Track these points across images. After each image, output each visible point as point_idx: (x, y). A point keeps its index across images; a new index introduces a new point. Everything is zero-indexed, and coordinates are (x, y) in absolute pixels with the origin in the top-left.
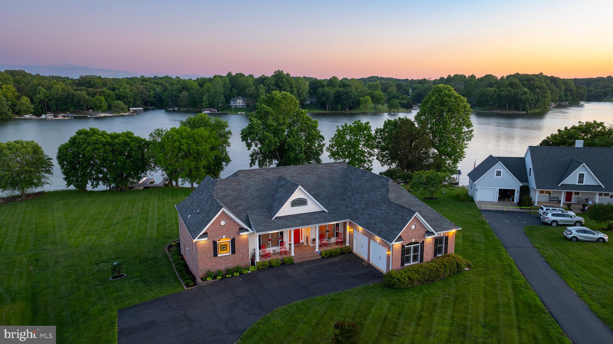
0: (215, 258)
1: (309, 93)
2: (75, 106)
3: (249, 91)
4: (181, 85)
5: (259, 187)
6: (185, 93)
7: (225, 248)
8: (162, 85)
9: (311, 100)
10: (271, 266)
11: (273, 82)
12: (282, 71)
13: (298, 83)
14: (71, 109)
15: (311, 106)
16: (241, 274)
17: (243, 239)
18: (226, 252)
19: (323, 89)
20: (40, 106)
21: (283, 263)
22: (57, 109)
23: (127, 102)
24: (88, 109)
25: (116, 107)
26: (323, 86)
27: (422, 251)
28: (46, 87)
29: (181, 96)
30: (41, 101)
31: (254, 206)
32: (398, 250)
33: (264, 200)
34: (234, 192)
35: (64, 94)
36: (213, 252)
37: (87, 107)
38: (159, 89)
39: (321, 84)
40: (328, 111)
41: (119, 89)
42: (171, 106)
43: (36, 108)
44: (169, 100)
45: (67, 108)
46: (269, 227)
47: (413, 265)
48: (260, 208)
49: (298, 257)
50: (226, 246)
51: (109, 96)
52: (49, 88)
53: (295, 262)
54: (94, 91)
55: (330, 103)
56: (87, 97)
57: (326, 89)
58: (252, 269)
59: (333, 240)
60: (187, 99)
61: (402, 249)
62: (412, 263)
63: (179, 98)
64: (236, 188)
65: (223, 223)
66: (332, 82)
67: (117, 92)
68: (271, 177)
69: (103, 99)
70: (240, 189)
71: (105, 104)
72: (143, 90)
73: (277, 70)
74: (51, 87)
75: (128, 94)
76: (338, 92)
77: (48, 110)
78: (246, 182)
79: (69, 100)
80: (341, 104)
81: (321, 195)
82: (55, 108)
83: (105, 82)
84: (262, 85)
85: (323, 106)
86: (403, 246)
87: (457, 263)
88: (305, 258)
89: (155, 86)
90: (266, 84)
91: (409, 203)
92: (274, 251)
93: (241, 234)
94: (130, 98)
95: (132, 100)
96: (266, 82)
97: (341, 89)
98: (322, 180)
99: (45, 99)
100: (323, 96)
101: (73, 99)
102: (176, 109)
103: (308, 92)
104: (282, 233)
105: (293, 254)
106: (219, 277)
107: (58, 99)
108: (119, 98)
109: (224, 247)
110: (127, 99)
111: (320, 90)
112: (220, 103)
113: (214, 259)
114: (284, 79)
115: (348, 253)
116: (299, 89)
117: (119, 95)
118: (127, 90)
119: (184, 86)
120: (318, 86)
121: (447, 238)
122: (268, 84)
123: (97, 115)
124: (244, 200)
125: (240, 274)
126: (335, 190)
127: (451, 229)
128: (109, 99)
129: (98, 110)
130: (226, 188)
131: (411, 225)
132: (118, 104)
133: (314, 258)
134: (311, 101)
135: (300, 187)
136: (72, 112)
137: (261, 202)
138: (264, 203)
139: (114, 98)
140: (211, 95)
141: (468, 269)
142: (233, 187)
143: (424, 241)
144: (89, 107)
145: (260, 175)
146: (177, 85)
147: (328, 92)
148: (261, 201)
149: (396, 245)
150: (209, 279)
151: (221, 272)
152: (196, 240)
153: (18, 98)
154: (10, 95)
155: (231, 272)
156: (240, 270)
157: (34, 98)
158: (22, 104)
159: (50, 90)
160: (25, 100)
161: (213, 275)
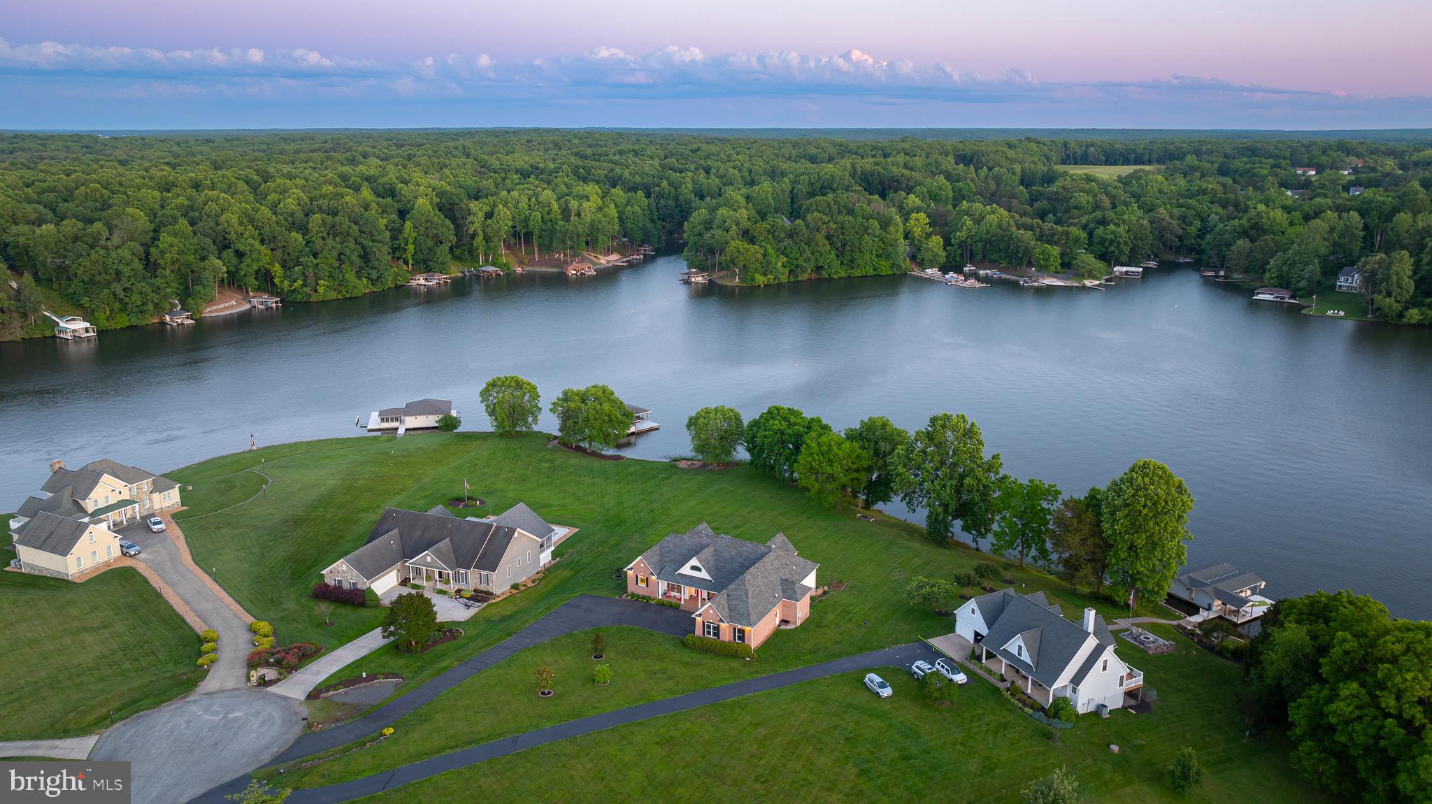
2: (1011, 257)
6: (1244, 243)
10: (664, 605)
14: (1001, 263)
16: (645, 602)
17: (654, 581)
18: (644, 585)
21: (672, 606)
24: (1030, 264)
25: (1078, 267)
27: (719, 632)
28: (977, 216)
29: (1233, 247)
30: (963, 242)
32: (700, 623)
33: (685, 558)
36: (636, 582)
42: (1215, 268)
45: (996, 261)
46: (667, 578)
47: (712, 639)
48: (678, 563)
50: (644, 581)
51: (1076, 241)
53: (680, 608)
58: (654, 601)
60: (1247, 257)
61: (703, 623)
63: (1230, 252)
65: (642, 565)
69: (1055, 250)
71: (1054, 262)
75: (1120, 237)
79: (1002, 246)
87: (737, 650)
91: (738, 596)
93: (652, 577)
94: (1126, 243)
95: (1126, 249)
99: (969, 239)
101: (1010, 244)
102: (1221, 275)
105: (682, 602)
106: (633, 599)
107: (987, 242)
108: (1097, 246)
109: (642, 581)
110: (1118, 246)
112: (1304, 279)
113: (636, 586)
117: (1102, 238)
118: (1122, 230)
129: (1043, 270)
132: (1084, 260)
136: (1005, 269)
140: (1289, 259)
141: (748, 659)
142: (676, 541)
143: (720, 625)
149: (698, 619)
150: (629, 597)
151: (638, 595)
152: (625, 570)
153: (929, 235)
154: (917, 231)
155: (644, 597)
156: (648, 598)
157: (951, 236)
158: (928, 250)
159: (979, 224)
160: (936, 242)
161: (633, 595)
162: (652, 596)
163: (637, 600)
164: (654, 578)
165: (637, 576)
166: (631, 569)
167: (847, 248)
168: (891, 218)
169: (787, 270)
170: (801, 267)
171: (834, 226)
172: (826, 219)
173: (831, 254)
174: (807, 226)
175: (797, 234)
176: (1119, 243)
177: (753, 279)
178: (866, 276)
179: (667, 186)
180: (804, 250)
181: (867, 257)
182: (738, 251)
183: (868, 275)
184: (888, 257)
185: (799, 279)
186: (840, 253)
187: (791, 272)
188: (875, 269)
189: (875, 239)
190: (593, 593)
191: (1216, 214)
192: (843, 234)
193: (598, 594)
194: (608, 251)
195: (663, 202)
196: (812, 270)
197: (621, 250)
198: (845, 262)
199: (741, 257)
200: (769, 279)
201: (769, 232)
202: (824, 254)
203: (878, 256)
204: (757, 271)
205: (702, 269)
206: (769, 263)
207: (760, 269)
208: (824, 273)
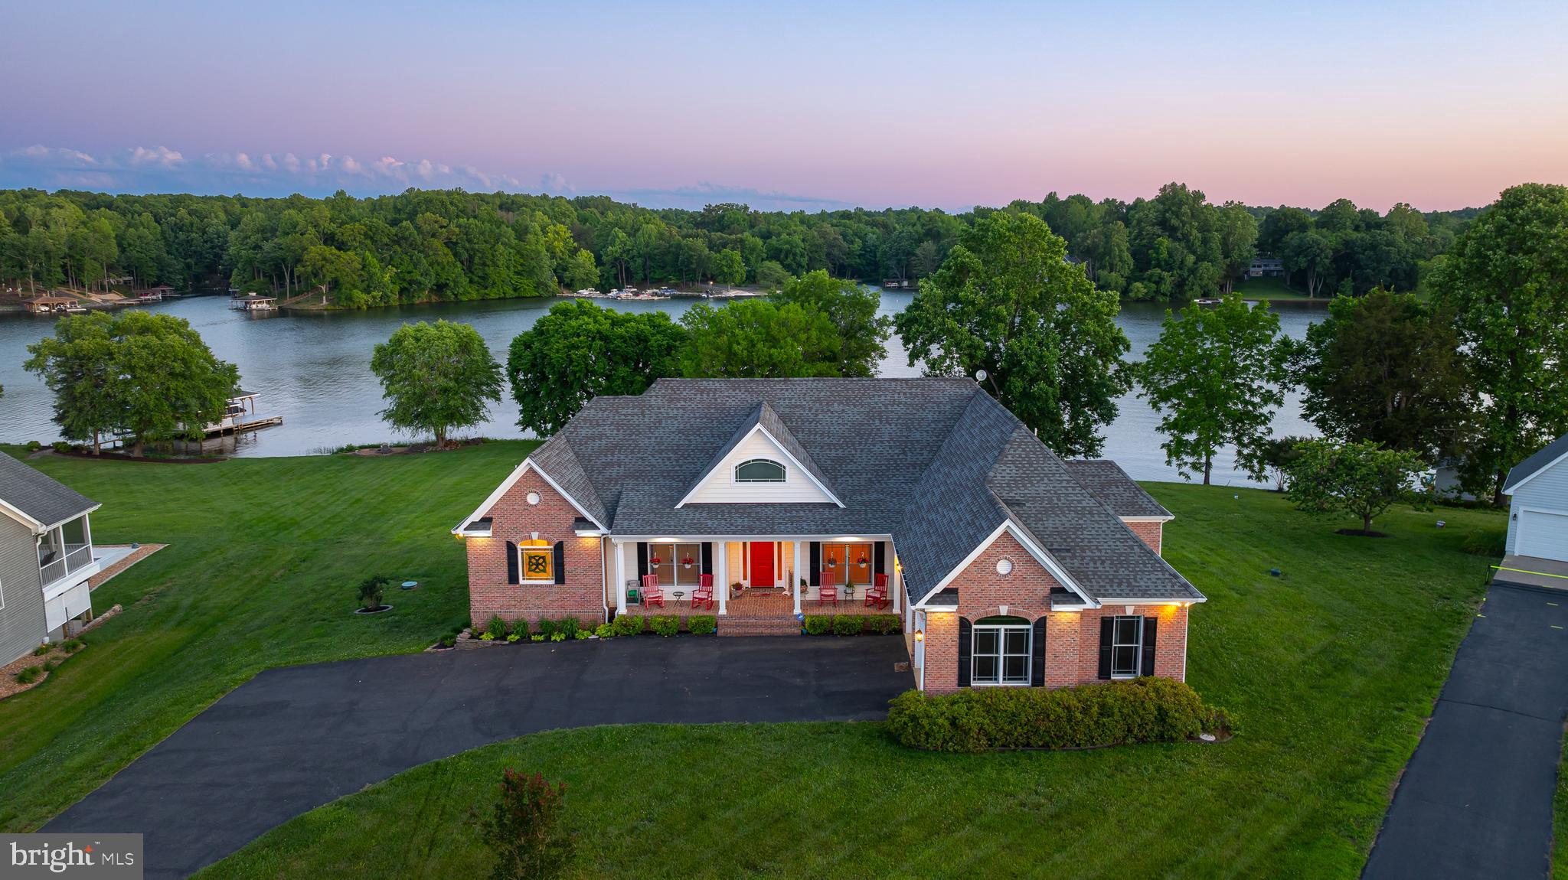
0: (512, 586)
1: (1260, 245)
2: (680, 271)
3: (1085, 238)
4: (923, 225)
5: (688, 425)
6: (929, 245)
7: (541, 564)
8: (885, 226)
9: (1265, 266)
10: (647, 633)
11: (1152, 215)
12: (1184, 184)
13: (1228, 218)
14: (671, 279)
15: (1268, 282)
16: (571, 637)
17: (586, 549)
18: (544, 575)
19: (1302, 235)
20: (614, 271)
21: (684, 632)
22: (645, 279)
23: (794, 266)
24: (705, 279)
25: (765, 276)
26: (1303, 227)
27: (1040, 652)
28: (628, 229)
29: (918, 251)
30: (616, 259)
31: (650, 472)
32: (946, 632)
33: (685, 458)
34: (618, 430)
35: (660, 245)
36: (506, 571)
37: (704, 275)
38: (873, 235)
39: (1298, 220)
40: (1311, 298)
41: (779, 235)
42: (895, 278)
43: (606, 275)
44: (892, 263)
45: (664, 277)
46: (654, 525)
47: (1007, 689)
48: (664, 477)
49: (733, 621)
50: (544, 561)
51: (753, 250)
52: (633, 232)
53: (721, 632)
54: (722, 238)
55: (1319, 275)
56: (707, 251)
57: (1312, 234)
58: (601, 630)
59: (861, 592)
60: (934, 261)
61: (961, 631)
62: (1001, 683)
63: (913, 258)
64: (629, 420)
65: (532, 499)
66: (1336, 215)
67: (773, 241)
68: (733, 403)
69: (737, 255)
70: (638, 425)
71: (741, 270)
72: (835, 239)
73: (1169, 183)
74: (638, 230)
75: (797, 246)
76: (1346, 243)
77: (627, 281)
78: (662, 410)
79: (669, 259)
80: (1354, 279)
81: (855, 463)
82: (641, 275)
83: (753, 220)
84: (1120, 223)
85: (1298, 281)
86: (964, 624)
87: (1160, 709)
88: (755, 626)
89: (869, 228)
90: (1135, 222)
91: (1050, 500)
92: (679, 594)
93: (579, 533)
94: (802, 255)
95: (804, 261)
96: (1133, 216)
97: (1355, 235)
98: (877, 421)
99: (624, 255)
100: (1298, 255)
101: (678, 256)
102: (905, 284)
103: (1256, 243)
104: (707, 548)
105: (723, 611)
106: (513, 638)
107: (648, 257)
108: (775, 255)
109: (536, 563)
110: (794, 259)
111: (1293, 238)
113: (510, 590)
114: (1185, 209)
115: (890, 633)
116: (1229, 234)
117: (777, 249)
118: (797, 238)
119: (930, 230)
120: (1287, 225)
121: (1151, 624)
122: (1139, 221)
123: (721, 293)
124: (632, 452)
125: (567, 638)
126: (904, 453)
127: (1171, 596)
128: (753, 259)
129: (725, 282)
130: (604, 420)
131: (993, 560)
132: (769, 269)
133: (776, 631)
134: (1268, 268)
135: (758, 426)
136: (675, 286)
137: (674, 463)
138: (681, 466)
139: (765, 256)
141: (1212, 738)
142: (623, 417)
143: (1045, 618)
144: (709, 276)
145: (708, 395)
146: (914, 225)
147: (1316, 242)
148: (677, 461)
149: (940, 615)
150: (487, 637)
151: (521, 626)
152: (460, 532)
153: (574, 252)
154: (559, 245)
155: (547, 628)
156: (569, 628)
157: (602, 253)
158: (578, 266)
159: (635, 236)
160: (585, 256)
161: (500, 630)
162: (585, 614)
163: (525, 639)
164: (588, 537)
165: (511, 548)
166: (486, 522)
167: (477, 260)
168: (526, 228)
169: (397, 288)
170: (419, 283)
171: (457, 230)
172: (445, 222)
173: (456, 266)
174: (418, 228)
175: (406, 239)
176: (795, 255)
177: (350, 298)
178: (504, 299)
179: (186, 216)
180: (419, 260)
181: (503, 270)
182: (324, 259)
183: (508, 296)
184: (531, 273)
185: (417, 301)
186: (469, 265)
187: (402, 291)
188: (515, 290)
189: (511, 250)
190: (317, 657)
191: (873, 233)
192: (469, 241)
193: (343, 655)
194: (102, 289)
195: (182, 236)
196: (431, 290)
197: (124, 289)
198: (476, 279)
199: (328, 266)
200: (374, 297)
201: (366, 234)
202: (447, 268)
203: (517, 273)
204: (355, 286)
205: (262, 293)
206: (371, 276)
207: (358, 283)
208: (449, 293)
